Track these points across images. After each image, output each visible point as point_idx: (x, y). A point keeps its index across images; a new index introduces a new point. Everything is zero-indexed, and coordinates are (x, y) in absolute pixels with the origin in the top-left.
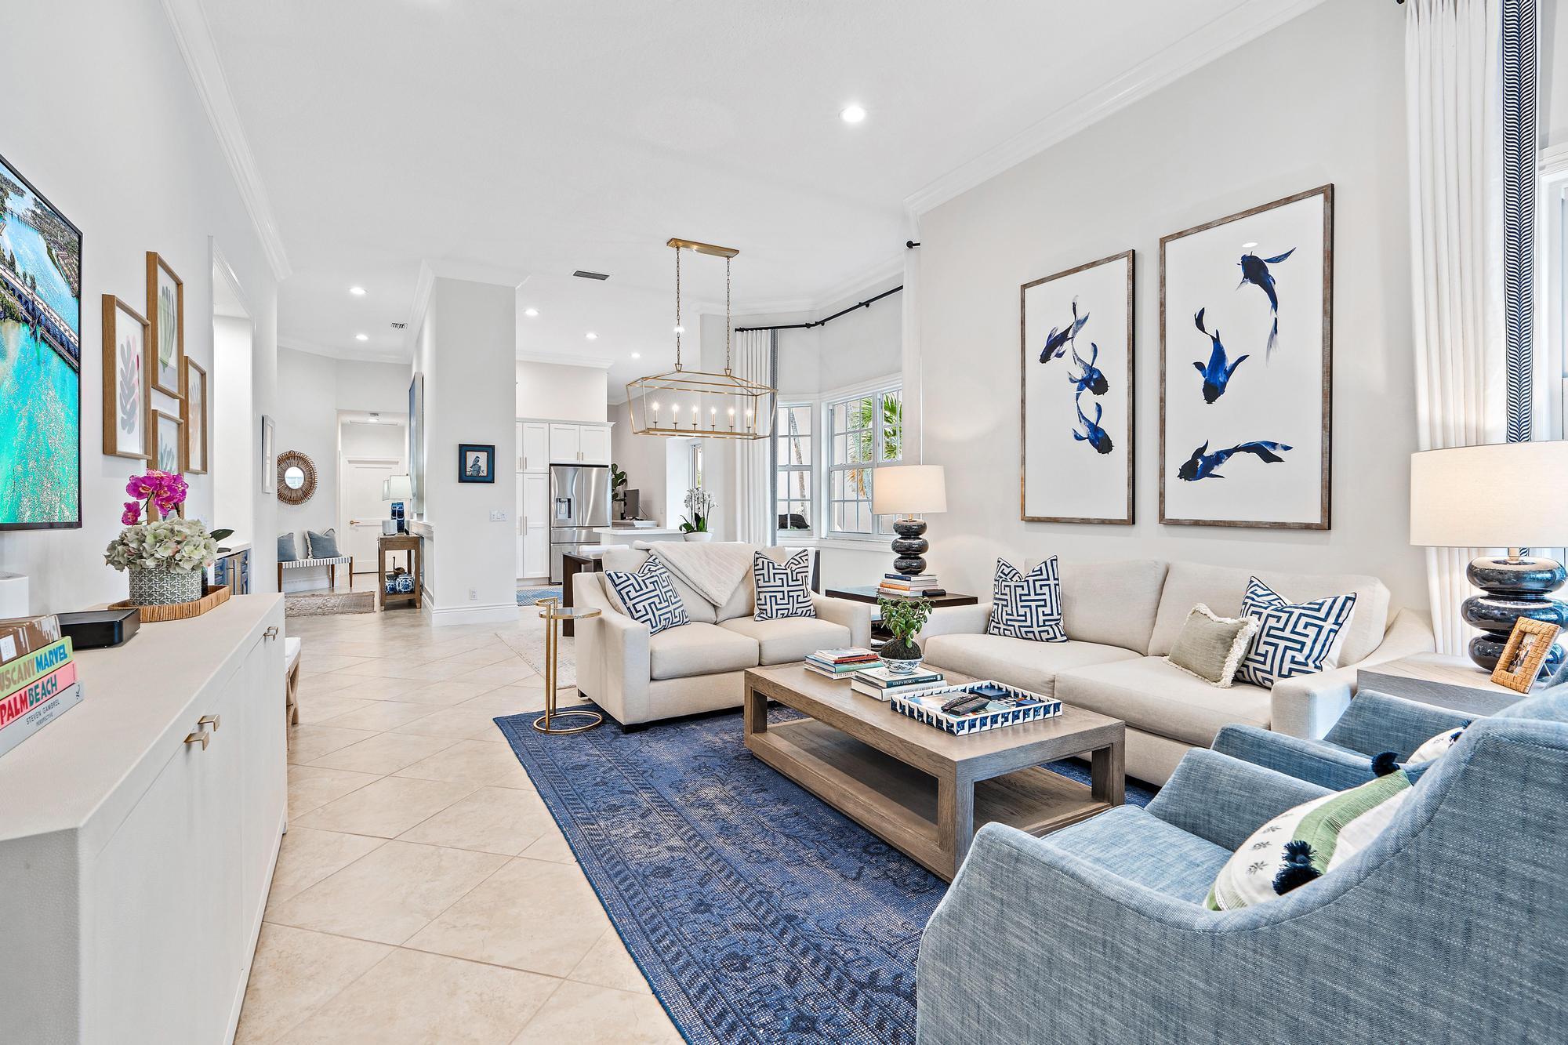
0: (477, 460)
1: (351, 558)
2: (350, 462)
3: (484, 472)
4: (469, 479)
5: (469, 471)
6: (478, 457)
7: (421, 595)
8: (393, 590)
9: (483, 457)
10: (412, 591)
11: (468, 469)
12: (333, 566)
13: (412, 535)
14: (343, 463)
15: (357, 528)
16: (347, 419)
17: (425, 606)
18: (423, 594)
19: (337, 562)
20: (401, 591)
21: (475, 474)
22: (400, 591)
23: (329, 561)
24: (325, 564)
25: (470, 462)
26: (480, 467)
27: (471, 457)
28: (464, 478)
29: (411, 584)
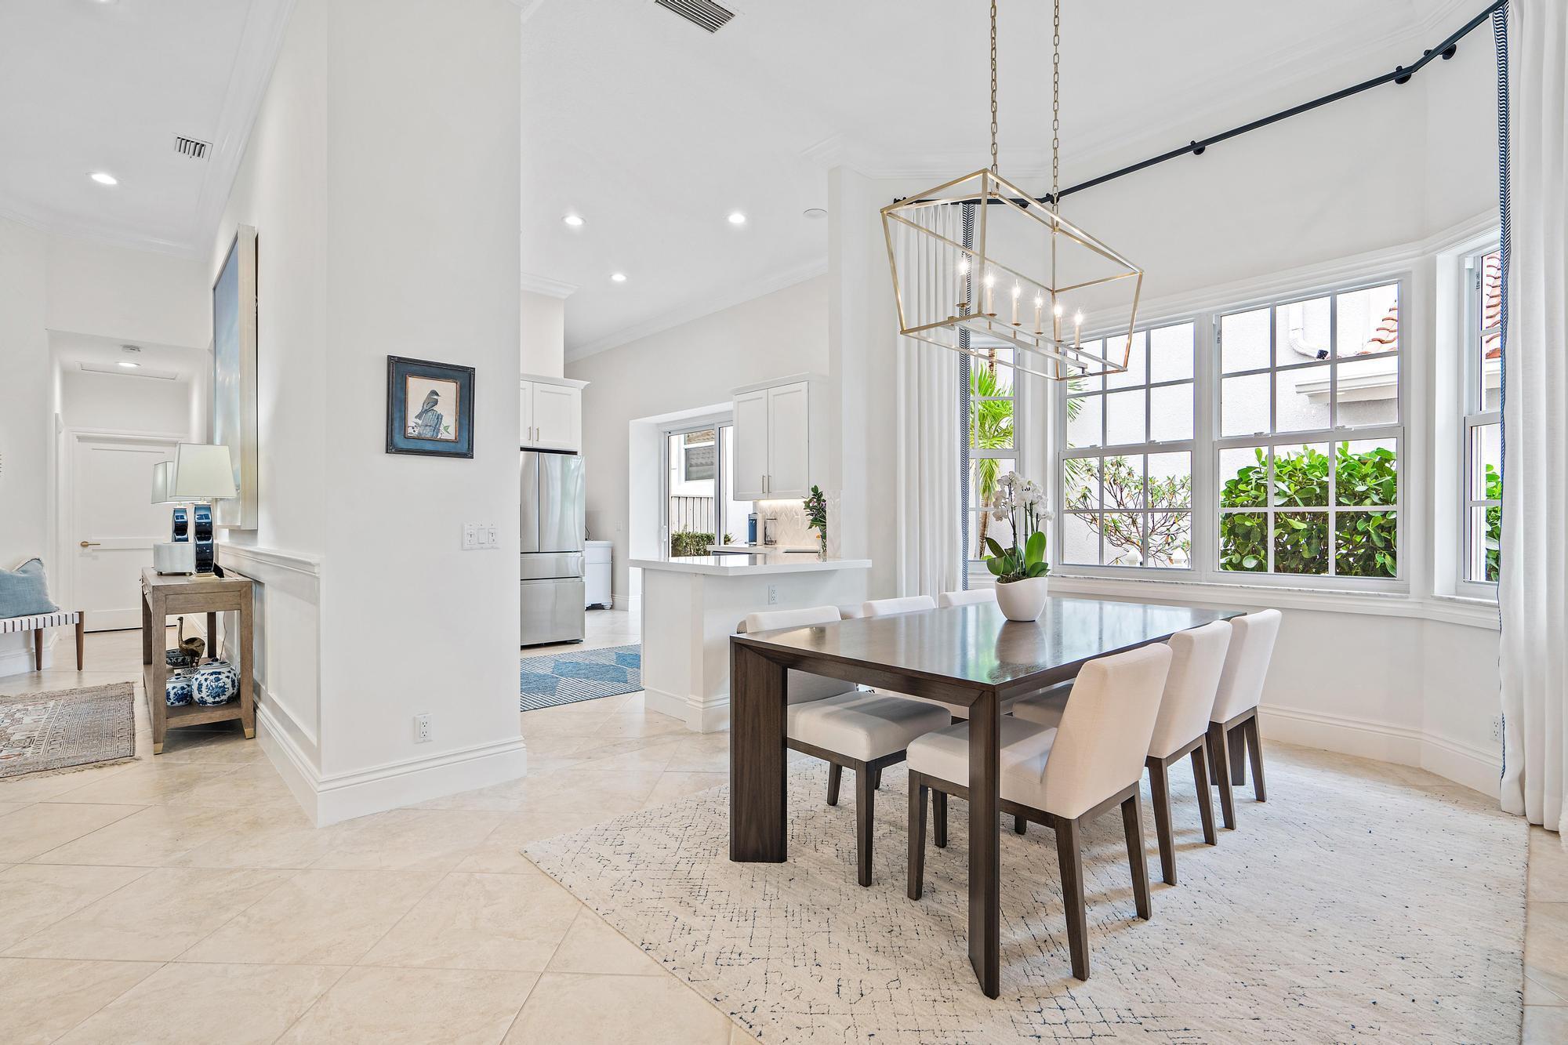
0: (433, 399)
1: (81, 614)
2: (80, 439)
3: (449, 429)
4: (411, 445)
5: (414, 424)
6: (434, 393)
7: (255, 708)
8: (186, 699)
9: (448, 390)
10: (235, 700)
11: (412, 420)
12: (38, 633)
13: (230, 578)
14: (64, 442)
15: (94, 554)
16: (76, 358)
17: (268, 735)
18: (261, 705)
19: (48, 623)
20: (205, 703)
21: (428, 433)
22: (203, 702)
23: (30, 623)
24: (25, 628)
25: (415, 406)
26: (439, 418)
27: (418, 389)
28: (400, 442)
29: (229, 685)
